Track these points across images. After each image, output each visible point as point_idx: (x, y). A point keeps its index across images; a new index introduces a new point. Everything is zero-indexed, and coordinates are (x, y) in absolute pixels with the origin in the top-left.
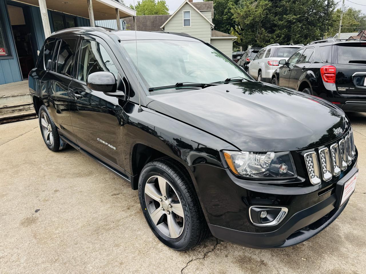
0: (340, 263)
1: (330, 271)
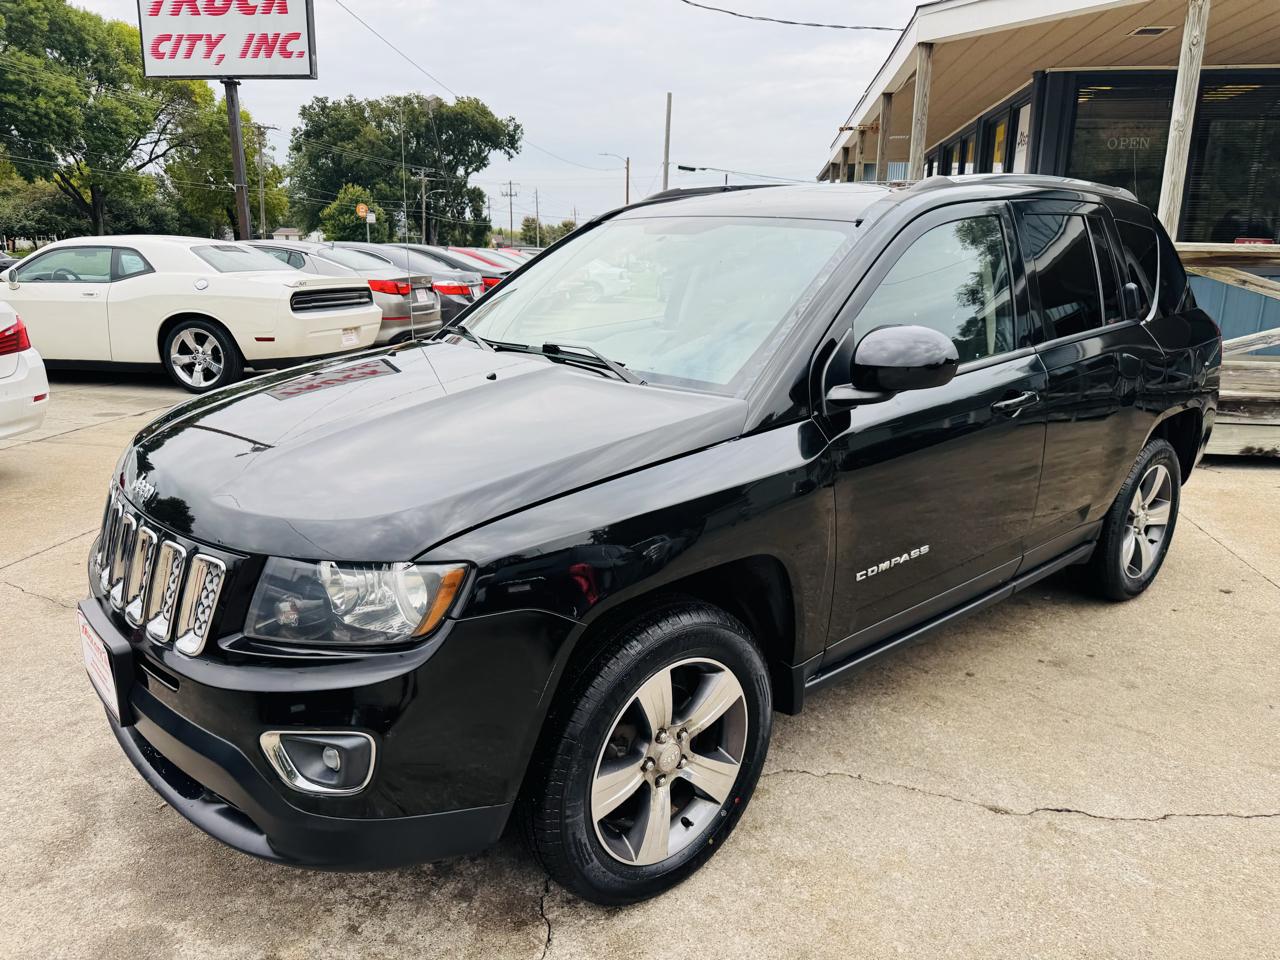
0: (95, 866)
1: (92, 835)
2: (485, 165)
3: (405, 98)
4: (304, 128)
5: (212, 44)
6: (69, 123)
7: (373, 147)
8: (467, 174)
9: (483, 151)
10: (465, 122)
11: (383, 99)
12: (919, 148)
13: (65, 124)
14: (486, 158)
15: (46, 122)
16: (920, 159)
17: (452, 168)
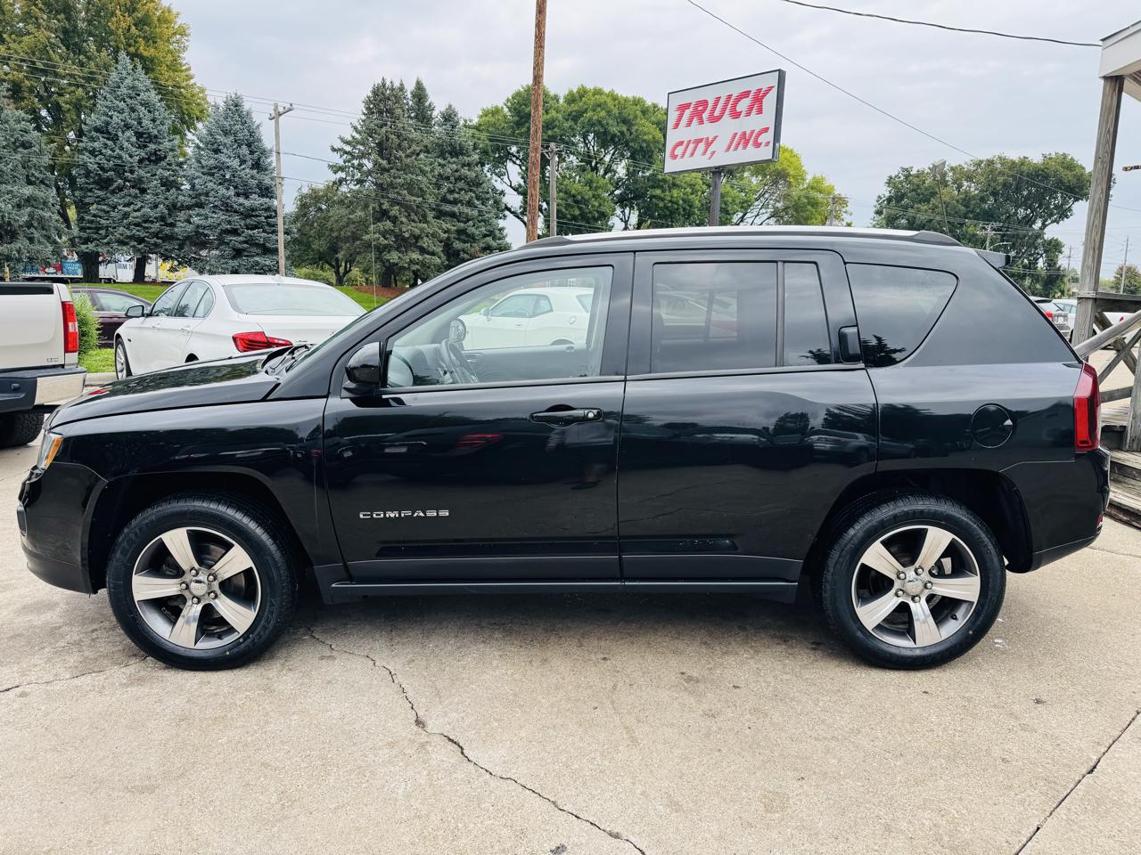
2: (1067, 217)
3: (988, 161)
4: (887, 194)
5: (708, 144)
6: (691, 206)
7: (947, 207)
8: (1044, 226)
9: (1067, 202)
10: (1046, 177)
11: (966, 163)
12: (1099, 188)
13: (688, 208)
14: (1070, 209)
15: (676, 206)
16: (1100, 199)
17: (1029, 221)
